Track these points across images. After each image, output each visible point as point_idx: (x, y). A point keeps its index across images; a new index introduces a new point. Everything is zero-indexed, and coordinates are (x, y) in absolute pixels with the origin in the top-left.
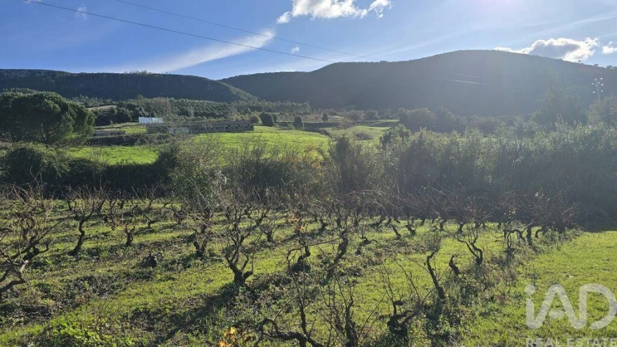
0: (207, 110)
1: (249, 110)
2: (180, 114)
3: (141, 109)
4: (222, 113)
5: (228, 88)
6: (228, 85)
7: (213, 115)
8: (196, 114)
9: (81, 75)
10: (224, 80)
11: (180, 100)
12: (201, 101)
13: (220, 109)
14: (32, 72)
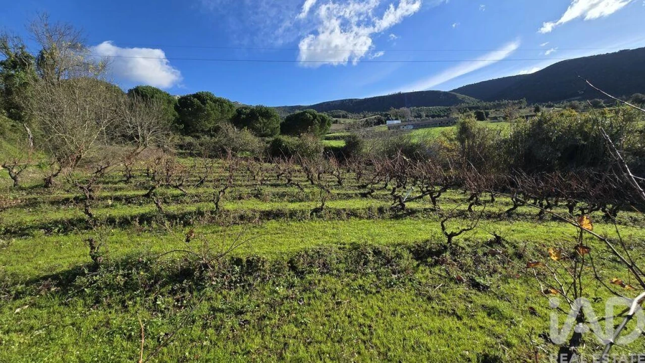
0: (436, 112)
1: (468, 110)
2: (415, 117)
3: (390, 116)
4: (446, 114)
5: (456, 96)
6: (456, 94)
7: (439, 116)
8: (427, 116)
9: (365, 99)
10: (454, 91)
11: (419, 108)
12: (434, 107)
13: (445, 112)
14: (342, 101)
